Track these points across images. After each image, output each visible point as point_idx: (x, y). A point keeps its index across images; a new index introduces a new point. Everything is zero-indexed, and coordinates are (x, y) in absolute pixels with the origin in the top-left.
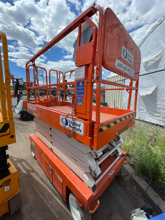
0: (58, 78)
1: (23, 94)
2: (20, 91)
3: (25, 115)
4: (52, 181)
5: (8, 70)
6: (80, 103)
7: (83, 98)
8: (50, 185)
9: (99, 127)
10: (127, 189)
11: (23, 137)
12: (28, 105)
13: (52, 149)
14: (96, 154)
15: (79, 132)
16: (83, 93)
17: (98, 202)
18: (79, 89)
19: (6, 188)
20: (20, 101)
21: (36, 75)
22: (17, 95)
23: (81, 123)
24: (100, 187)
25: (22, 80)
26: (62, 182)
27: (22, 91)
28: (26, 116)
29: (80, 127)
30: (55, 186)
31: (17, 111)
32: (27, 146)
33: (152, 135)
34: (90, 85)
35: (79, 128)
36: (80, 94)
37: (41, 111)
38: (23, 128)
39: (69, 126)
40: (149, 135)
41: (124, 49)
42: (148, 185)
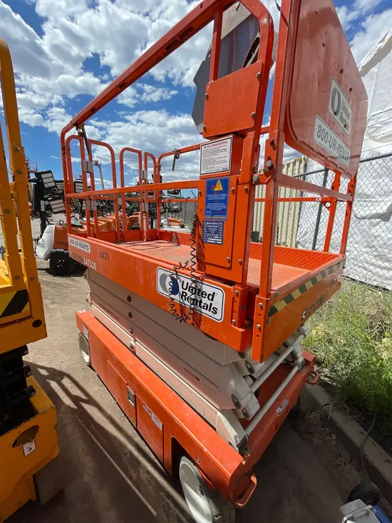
0: (143, 169)
1: (54, 211)
2: (47, 203)
3: (62, 261)
4: (134, 424)
5: (19, 149)
6: (216, 239)
7: (223, 226)
8: (131, 432)
9: (270, 303)
10: (315, 440)
11: (58, 315)
12: (69, 238)
13: (132, 347)
14: (249, 366)
15: (210, 313)
16: (223, 212)
17: (254, 479)
18: (212, 201)
19: (28, 448)
20: (48, 227)
21: (87, 162)
22: (41, 212)
23: (216, 291)
24: (256, 442)
25: (50, 175)
26: (161, 429)
27: (52, 203)
28: (64, 265)
29: (212, 300)
30: (142, 435)
31: (41, 252)
32: (70, 338)
33: (373, 312)
34: (246, 190)
35: (211, 304)
36: (214, 213)
37: (105, 254)
38: (57, 294)
39: (182, 295)
40: (366, 312)
41: (335, 88)
42: (366, 434)
